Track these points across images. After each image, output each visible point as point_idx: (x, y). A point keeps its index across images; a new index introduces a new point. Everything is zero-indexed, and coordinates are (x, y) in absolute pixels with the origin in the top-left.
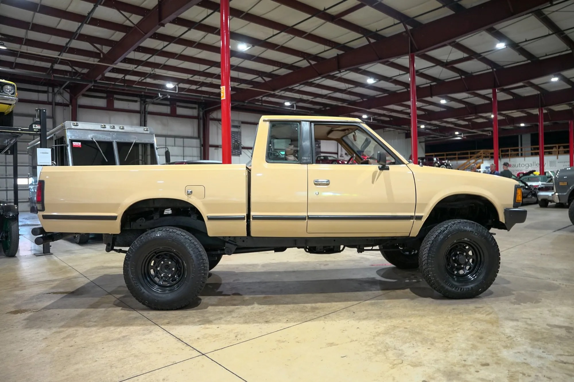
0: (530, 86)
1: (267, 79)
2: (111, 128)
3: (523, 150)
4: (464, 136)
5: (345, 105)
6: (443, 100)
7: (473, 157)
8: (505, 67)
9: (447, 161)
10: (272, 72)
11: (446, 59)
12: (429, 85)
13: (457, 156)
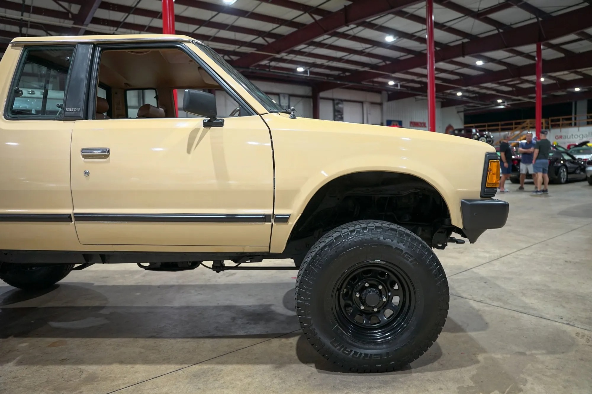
0: (586, 39)
1: (270, 40)
2: (29, 93)
3: (577, 119)
4: (508, 104)
5: (366, 69)
6: (479, 60)
7: (517, 128)
8: (554, 14)
9: (487, 133)
10: (271, 30)
11: (477, 7)
12: (460, 42)
13: (500, 127)
